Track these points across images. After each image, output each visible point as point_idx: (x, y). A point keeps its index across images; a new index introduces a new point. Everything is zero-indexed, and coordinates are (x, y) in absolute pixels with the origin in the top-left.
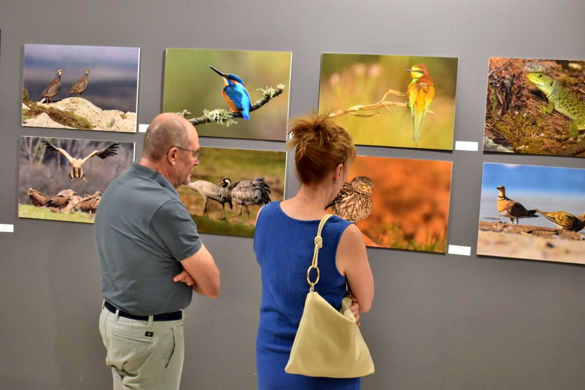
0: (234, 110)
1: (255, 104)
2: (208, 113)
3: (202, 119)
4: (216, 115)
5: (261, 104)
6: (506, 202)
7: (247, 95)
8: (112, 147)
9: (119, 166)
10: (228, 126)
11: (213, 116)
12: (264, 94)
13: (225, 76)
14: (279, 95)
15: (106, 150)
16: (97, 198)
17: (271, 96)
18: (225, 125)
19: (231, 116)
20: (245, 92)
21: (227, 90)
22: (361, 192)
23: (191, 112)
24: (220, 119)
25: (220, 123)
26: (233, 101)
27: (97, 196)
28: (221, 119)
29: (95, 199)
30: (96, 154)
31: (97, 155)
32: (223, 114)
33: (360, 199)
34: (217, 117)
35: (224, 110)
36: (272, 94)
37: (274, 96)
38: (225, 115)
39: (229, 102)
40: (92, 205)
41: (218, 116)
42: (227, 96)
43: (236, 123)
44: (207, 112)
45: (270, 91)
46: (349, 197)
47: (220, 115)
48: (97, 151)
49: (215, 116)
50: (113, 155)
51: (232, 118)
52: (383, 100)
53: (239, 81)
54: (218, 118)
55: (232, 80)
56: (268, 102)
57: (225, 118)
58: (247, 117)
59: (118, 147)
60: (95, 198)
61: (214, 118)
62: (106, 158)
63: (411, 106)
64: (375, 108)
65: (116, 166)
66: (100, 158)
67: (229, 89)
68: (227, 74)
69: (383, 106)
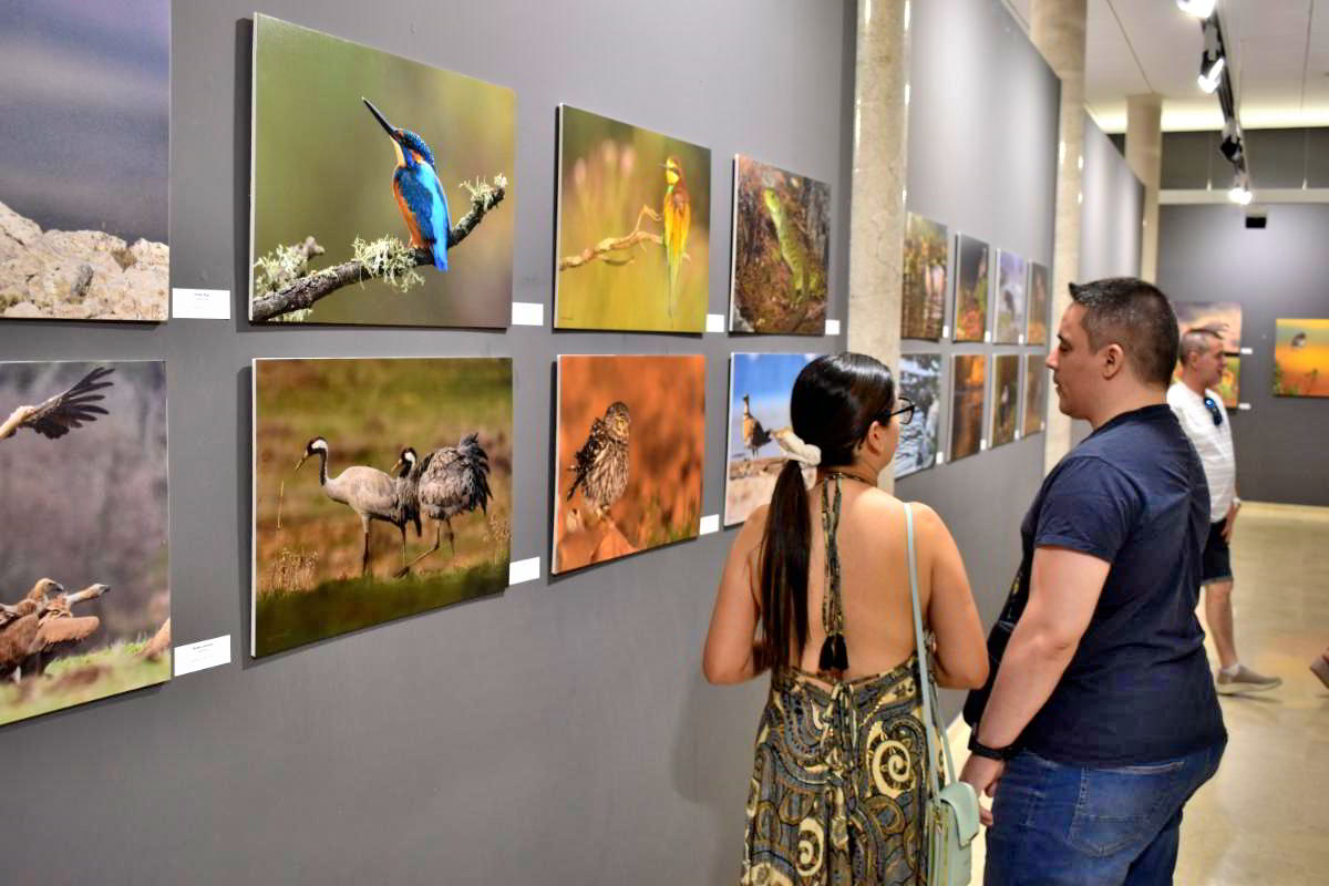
0: (418, 242)
1: (457, 227)
2: (363, 251)
3: (348, 268)
4: (382, 256)
5: (468, 227)
6: (749, 421)
7: (442, 199)
8: (86, 385)
9: (118, 457)
10: (406, 290)
11: (374, 258)
12: (473, 199)
13: (395, 135)
14: (499, 204)
15: (67, 396)
16: (40, 608)
17: (486, 206)
18: (399, 288)
19: (412, 260)
20: (439, 191)
21: (402, 178)
22: (616, 439)
23: (325, 247)
24: (389, 269)
25: (389, 280)
26: (413, 213)
27: (40, 598)
28: (393, 268)
29: (34, 616)
30: (24, 423)
31: (29, 425)
32: (396, 254)
33: (615, 455)
34: (382, 263)
35: (396, 240)
36: (488, 198)
37: (490, 207)
38: (399, 256)
39: (407, 217)
40: (22, 643)
41: (385, 259)
42: (403, 199)
43: (421, 280)
44: (362, 246)
45: (482, 191)
46: (603, 453)
47: (389, 257)
48: (29, 409)
49: (378, 260)
50: (93, 419)
51: (414, 266)
52: (637, 228)
53: (426, 157)
54: (385, 267)
55: (411, 151)
56: (479, 221)
57: (400, 266)
58: (442, 264)
59: (110, 384)
60: (32, 608)
61: (376, 267)
62: (66, 431)
63: (667, 243)
64: (627, 244)
65: (106, 460)
66: (42, 436)
67: (406, 175)
68: (401, 131)
69: (637, 242)
